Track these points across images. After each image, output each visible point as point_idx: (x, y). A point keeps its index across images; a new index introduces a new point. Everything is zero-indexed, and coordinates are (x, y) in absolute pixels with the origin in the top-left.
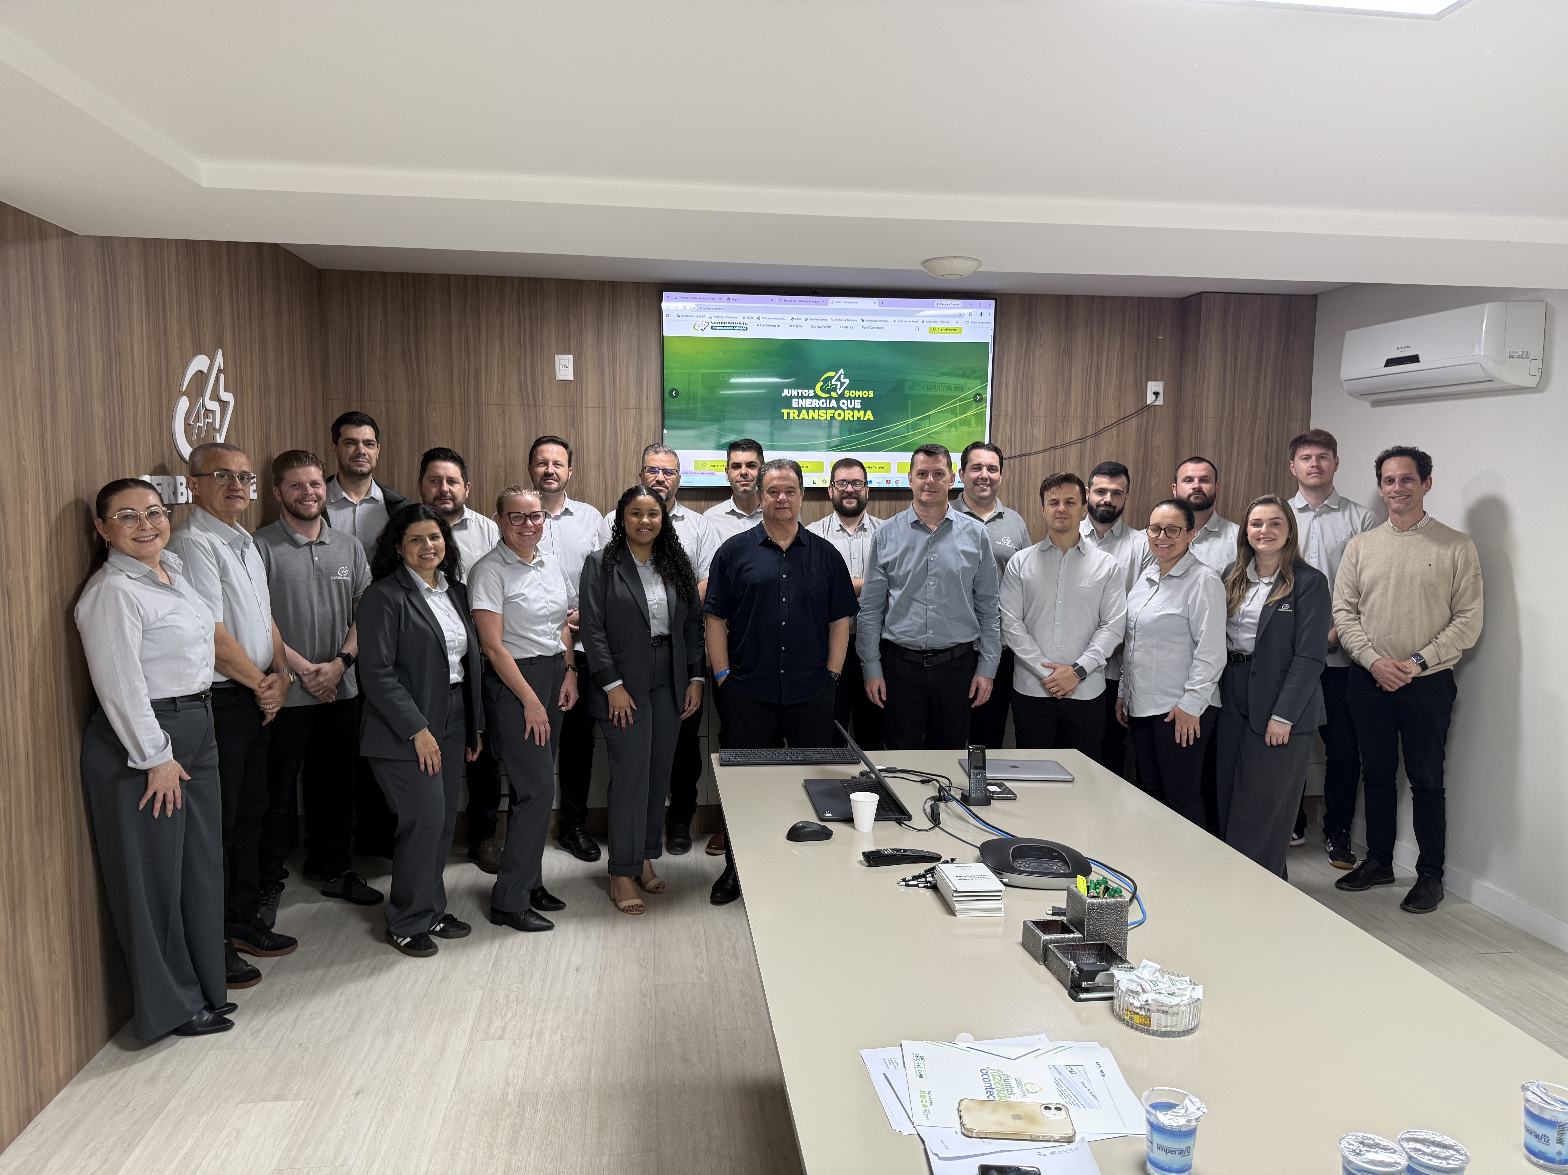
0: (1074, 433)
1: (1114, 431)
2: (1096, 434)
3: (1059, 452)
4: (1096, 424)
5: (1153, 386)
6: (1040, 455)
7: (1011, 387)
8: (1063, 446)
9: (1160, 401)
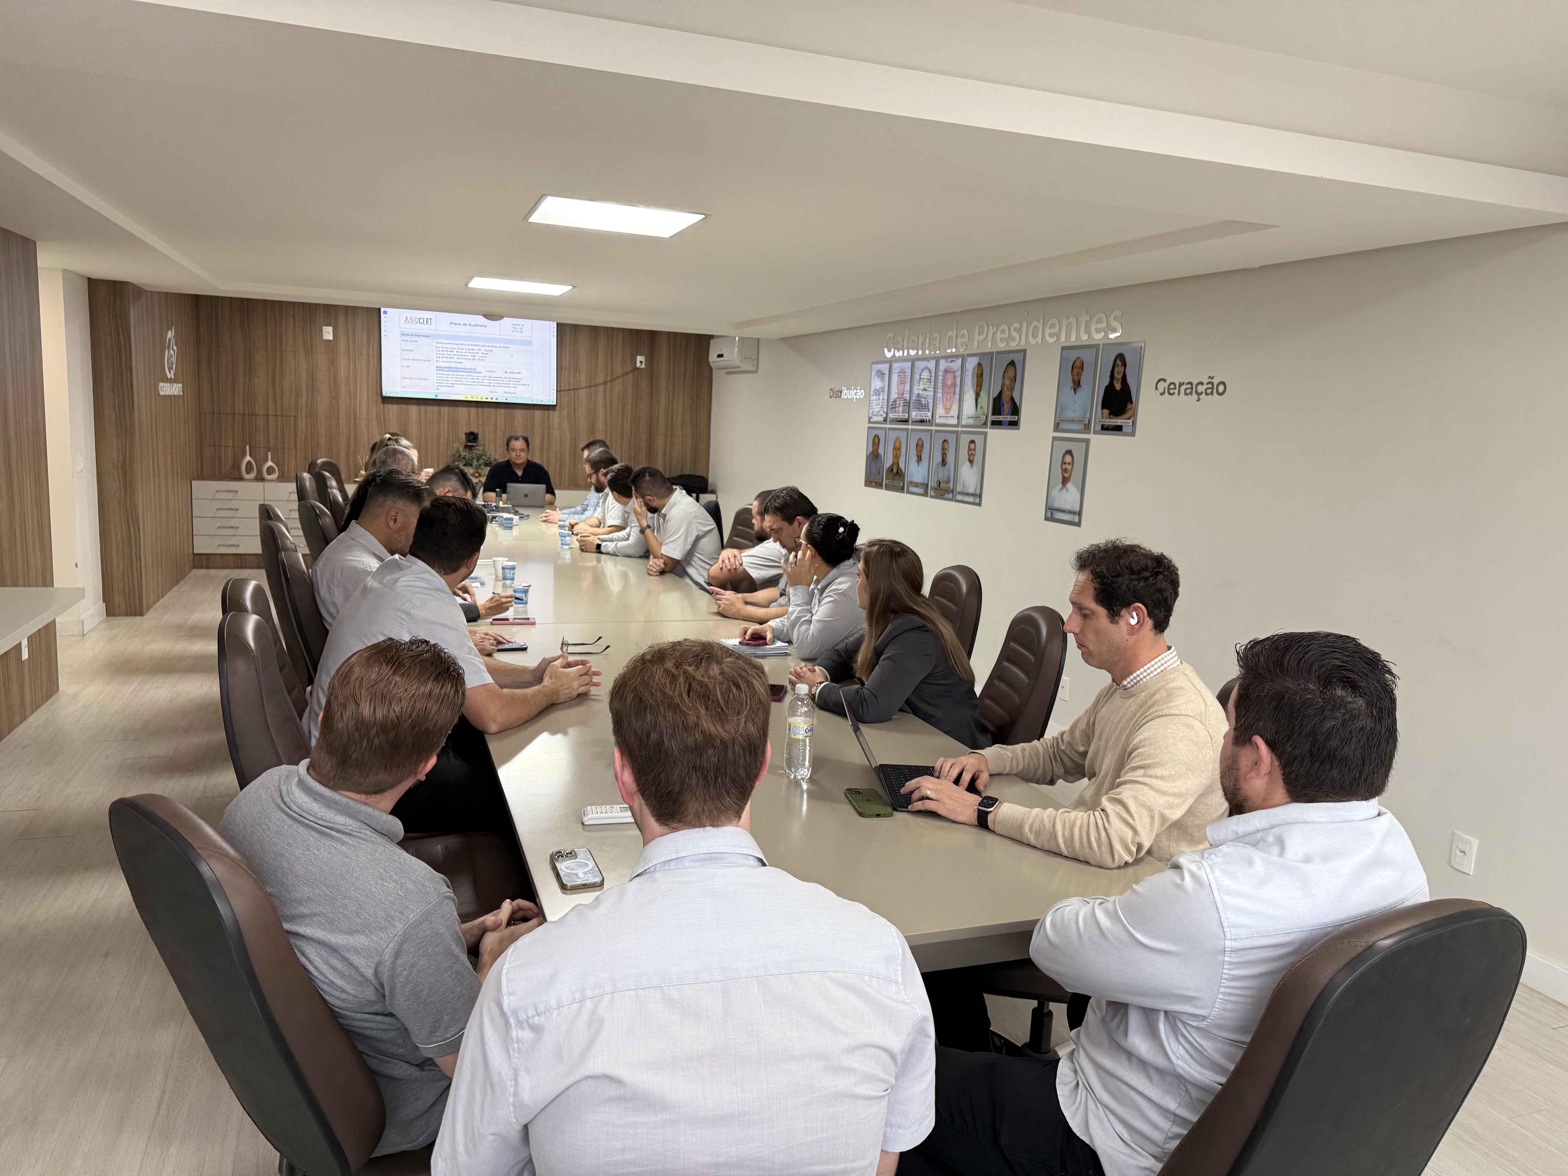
0: (600, 379)
1: (621, 379)
2: (612, 380)
3: (593, 388)
4: (612, 375)
5: (640, 358)
6: (584, 390)
7: (567, 355)
8: (595, 386)
9: (643, 366)
